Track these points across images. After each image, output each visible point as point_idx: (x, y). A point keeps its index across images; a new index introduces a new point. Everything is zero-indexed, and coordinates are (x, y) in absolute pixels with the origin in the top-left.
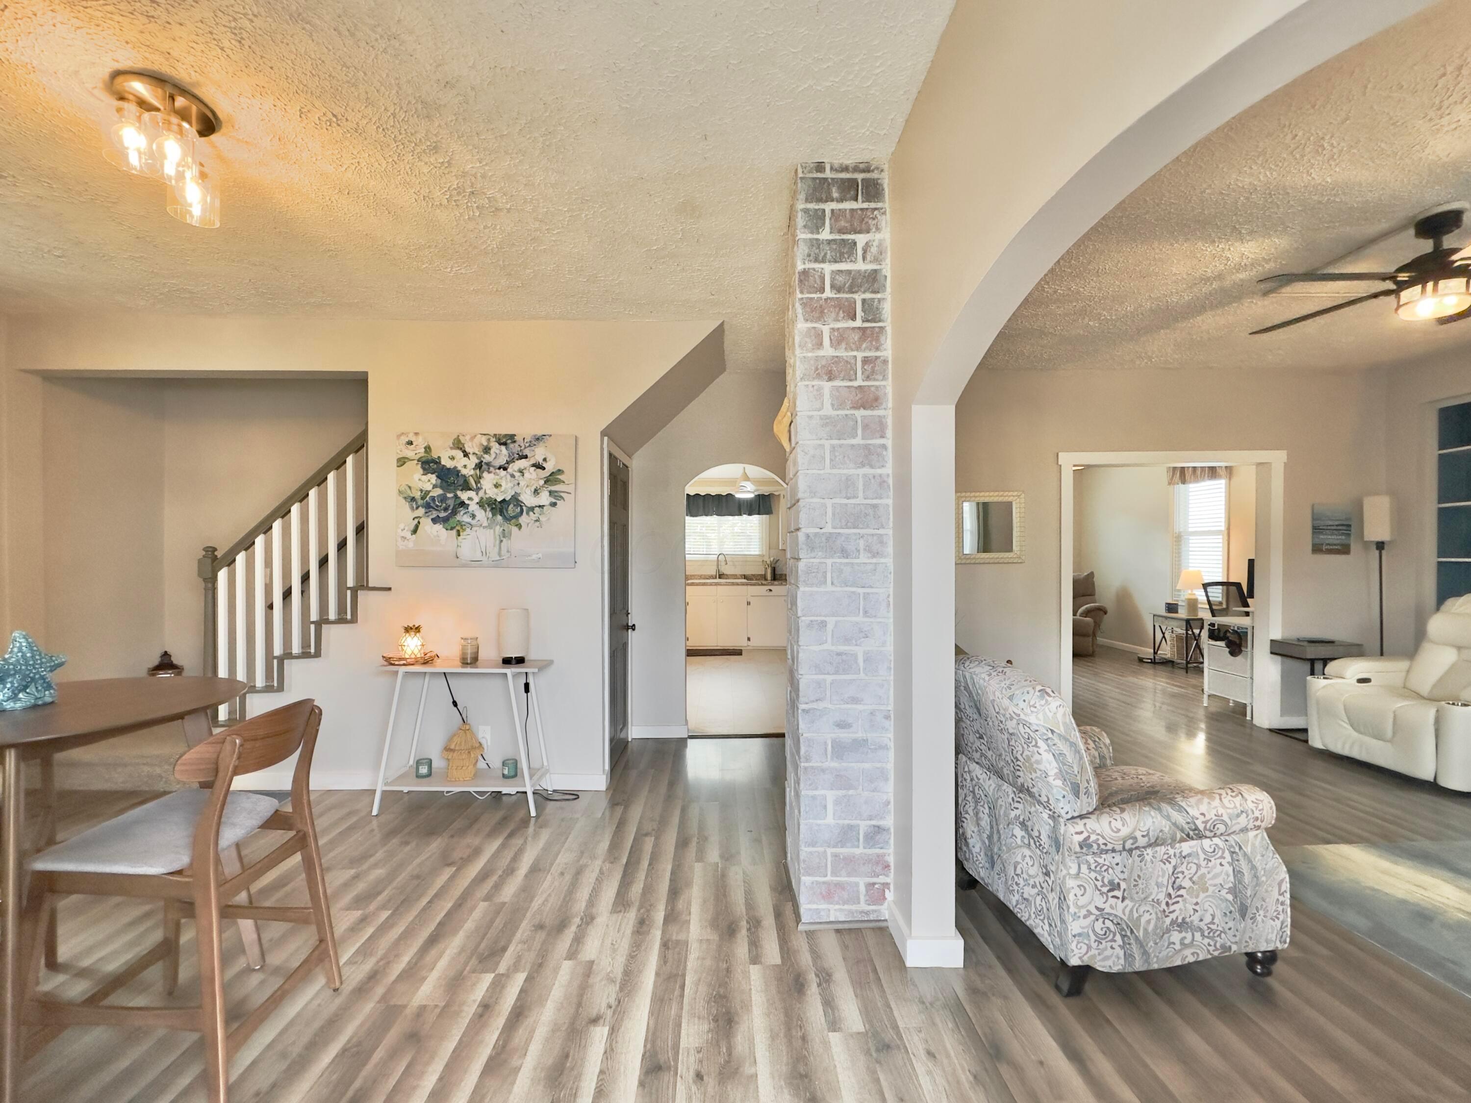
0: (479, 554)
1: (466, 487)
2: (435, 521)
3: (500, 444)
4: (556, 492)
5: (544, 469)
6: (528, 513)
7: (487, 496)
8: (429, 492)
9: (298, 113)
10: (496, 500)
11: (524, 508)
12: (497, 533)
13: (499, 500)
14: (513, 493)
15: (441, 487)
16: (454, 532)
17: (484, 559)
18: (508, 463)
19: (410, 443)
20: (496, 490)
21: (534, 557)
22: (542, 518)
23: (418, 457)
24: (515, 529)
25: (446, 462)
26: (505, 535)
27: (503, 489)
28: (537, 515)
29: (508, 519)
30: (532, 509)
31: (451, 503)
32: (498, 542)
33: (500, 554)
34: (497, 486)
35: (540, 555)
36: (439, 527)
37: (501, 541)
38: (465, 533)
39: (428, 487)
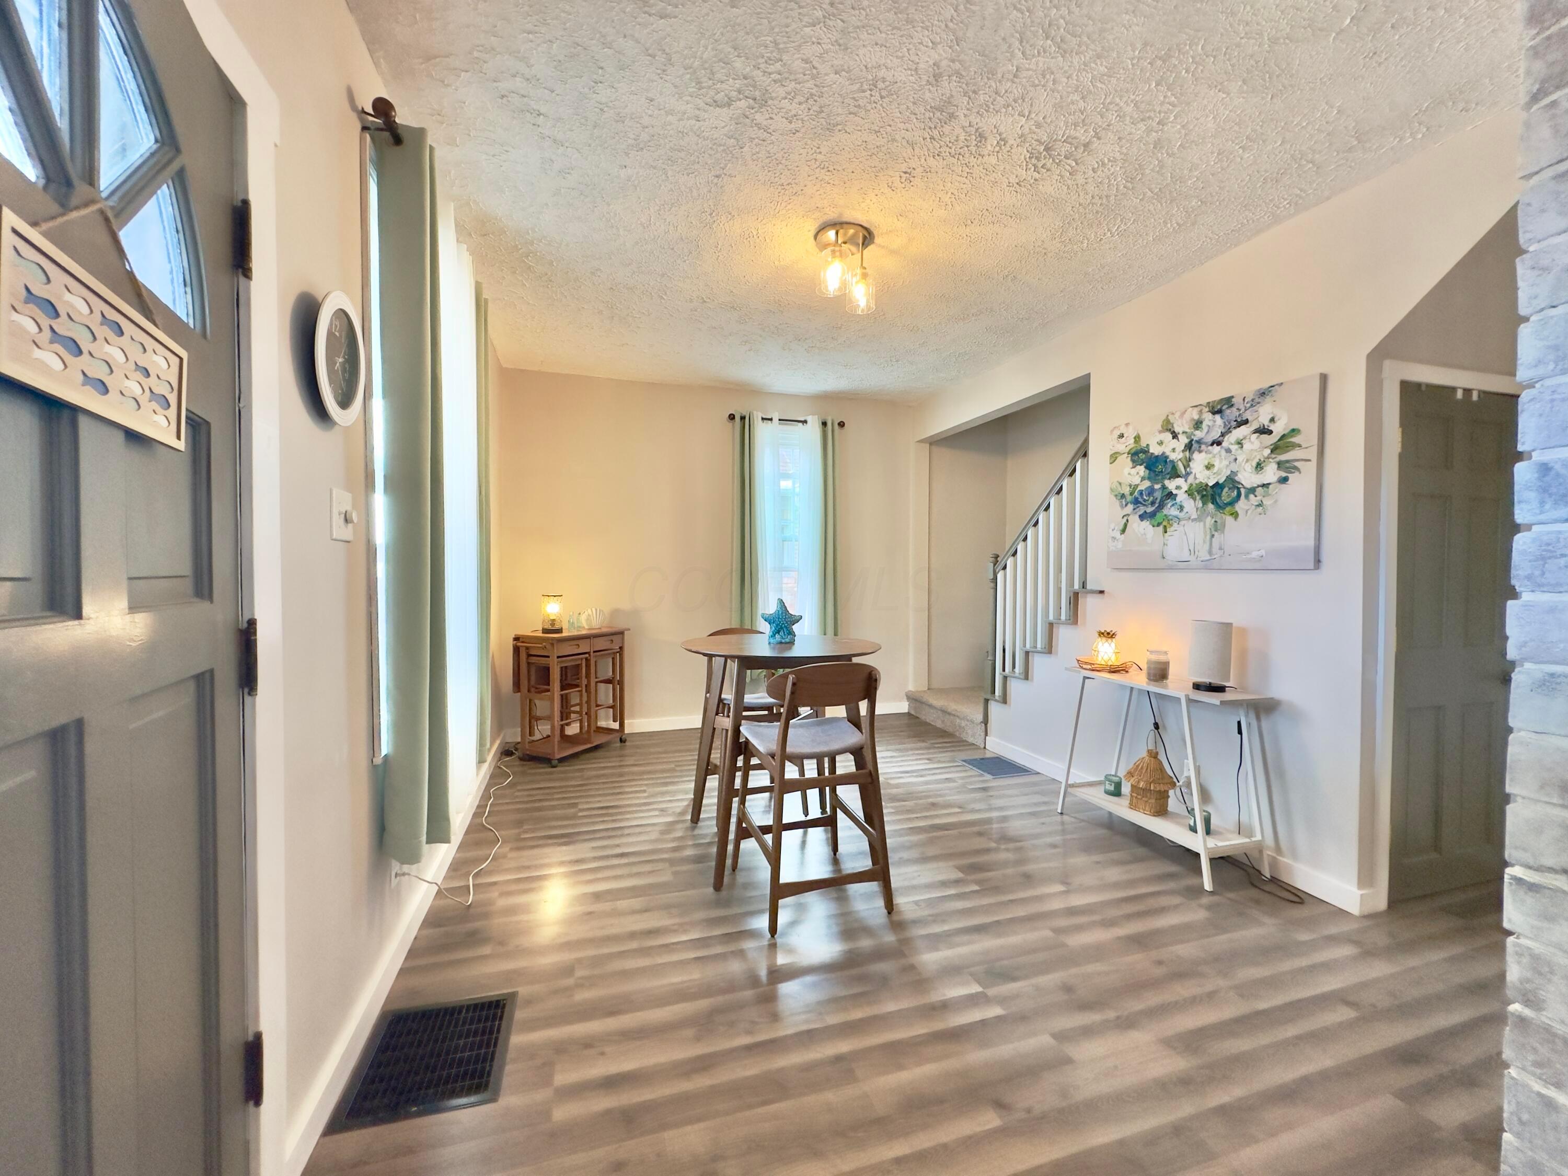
0: (1186, 552)
1: (1175, 474)
2: (1142, 517)
3: (1214, 413)
4: (1287, 461)
5: (1270, 432)
6: (1247, 497)
7: (1197, 482)
8: (1137, 486)
9: (890, 189)
10: (1207, 485)
11: (1243, 491)
12: (1208, 526)
13: (1211, 484)
14: (1229, 473)
15: (1149, 479)
16: (1161, 528)
17: (1192, 558)
18: (1223, 435)
19: (1122, 436)
20: (1207, 472)
21: (1255, 554)
22: (1267, 502)
23: (1127, 450)
24: (1229, 520)
25: (1155, 450)
26: (1217, 527)
27: (1215, 469)
28: (1259, 498)
29: (1220, 507)
30: (1252, 490)
31: (1158, 495)
32: (1208, 537)
33: (1210, 553)
34: (1209, 467)
35: (1263, 552)
36: (1146, 524)
37: (1213, 536)
38: (1172, 529)
39: (1136, 480)
